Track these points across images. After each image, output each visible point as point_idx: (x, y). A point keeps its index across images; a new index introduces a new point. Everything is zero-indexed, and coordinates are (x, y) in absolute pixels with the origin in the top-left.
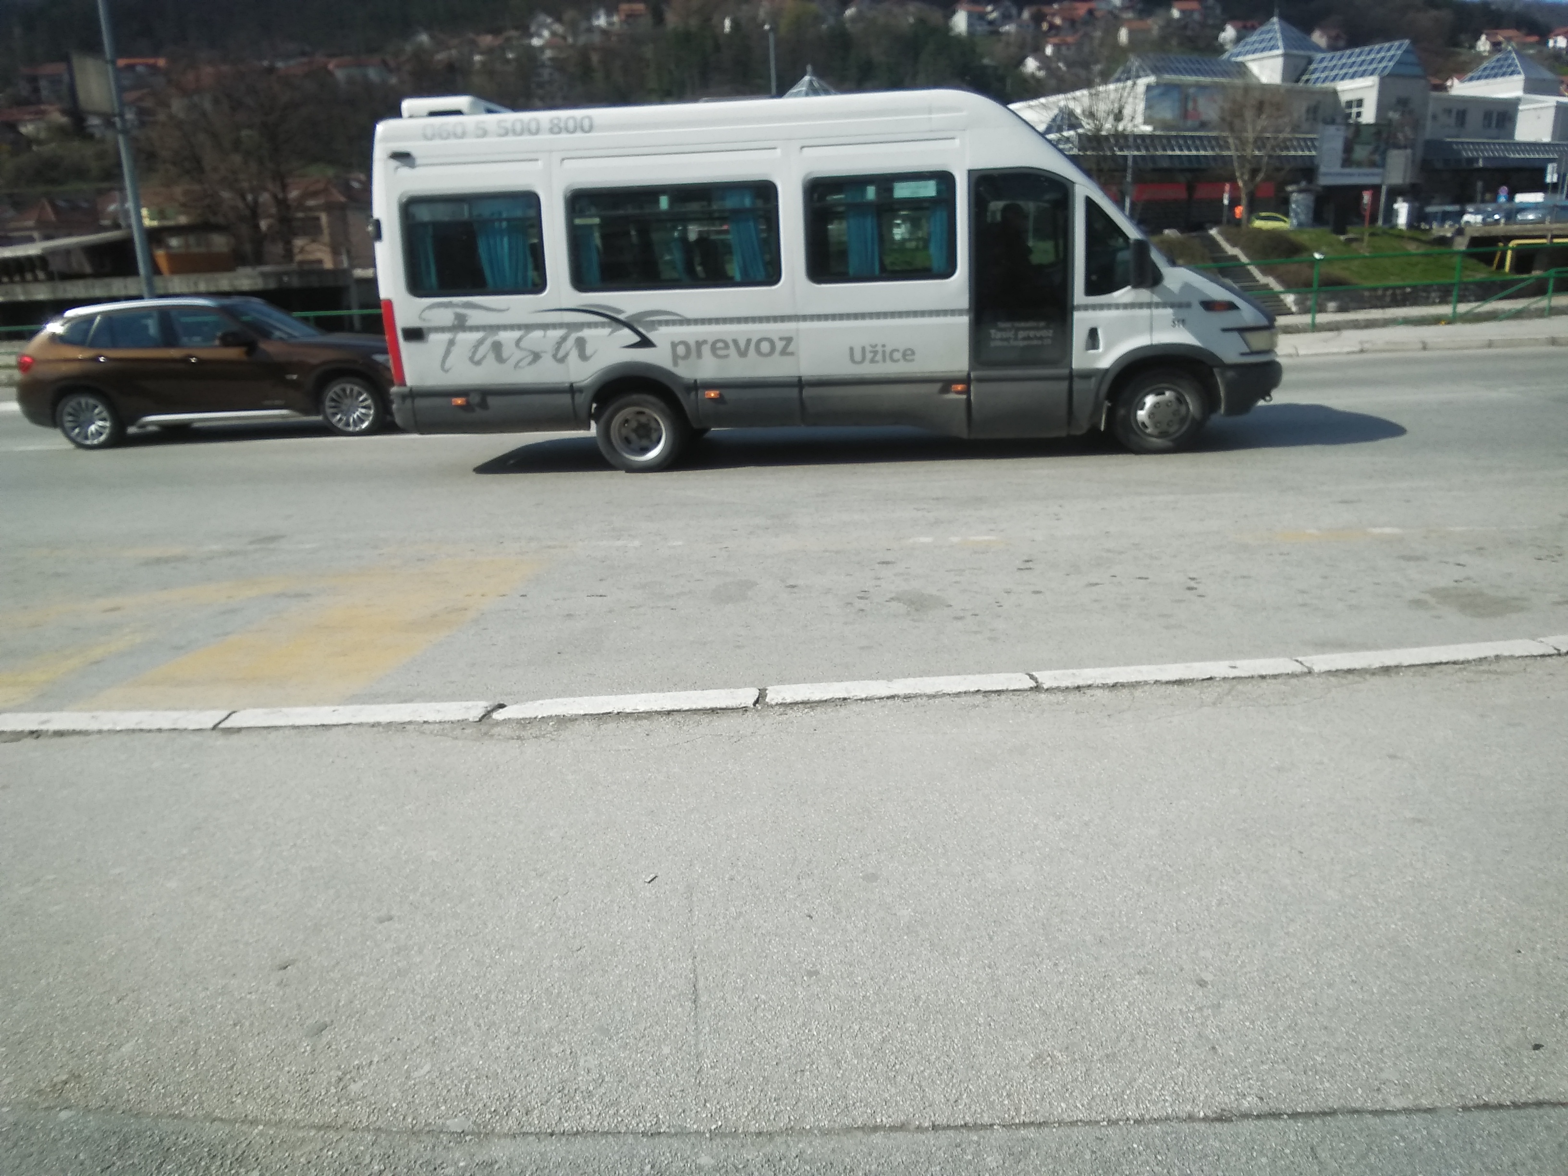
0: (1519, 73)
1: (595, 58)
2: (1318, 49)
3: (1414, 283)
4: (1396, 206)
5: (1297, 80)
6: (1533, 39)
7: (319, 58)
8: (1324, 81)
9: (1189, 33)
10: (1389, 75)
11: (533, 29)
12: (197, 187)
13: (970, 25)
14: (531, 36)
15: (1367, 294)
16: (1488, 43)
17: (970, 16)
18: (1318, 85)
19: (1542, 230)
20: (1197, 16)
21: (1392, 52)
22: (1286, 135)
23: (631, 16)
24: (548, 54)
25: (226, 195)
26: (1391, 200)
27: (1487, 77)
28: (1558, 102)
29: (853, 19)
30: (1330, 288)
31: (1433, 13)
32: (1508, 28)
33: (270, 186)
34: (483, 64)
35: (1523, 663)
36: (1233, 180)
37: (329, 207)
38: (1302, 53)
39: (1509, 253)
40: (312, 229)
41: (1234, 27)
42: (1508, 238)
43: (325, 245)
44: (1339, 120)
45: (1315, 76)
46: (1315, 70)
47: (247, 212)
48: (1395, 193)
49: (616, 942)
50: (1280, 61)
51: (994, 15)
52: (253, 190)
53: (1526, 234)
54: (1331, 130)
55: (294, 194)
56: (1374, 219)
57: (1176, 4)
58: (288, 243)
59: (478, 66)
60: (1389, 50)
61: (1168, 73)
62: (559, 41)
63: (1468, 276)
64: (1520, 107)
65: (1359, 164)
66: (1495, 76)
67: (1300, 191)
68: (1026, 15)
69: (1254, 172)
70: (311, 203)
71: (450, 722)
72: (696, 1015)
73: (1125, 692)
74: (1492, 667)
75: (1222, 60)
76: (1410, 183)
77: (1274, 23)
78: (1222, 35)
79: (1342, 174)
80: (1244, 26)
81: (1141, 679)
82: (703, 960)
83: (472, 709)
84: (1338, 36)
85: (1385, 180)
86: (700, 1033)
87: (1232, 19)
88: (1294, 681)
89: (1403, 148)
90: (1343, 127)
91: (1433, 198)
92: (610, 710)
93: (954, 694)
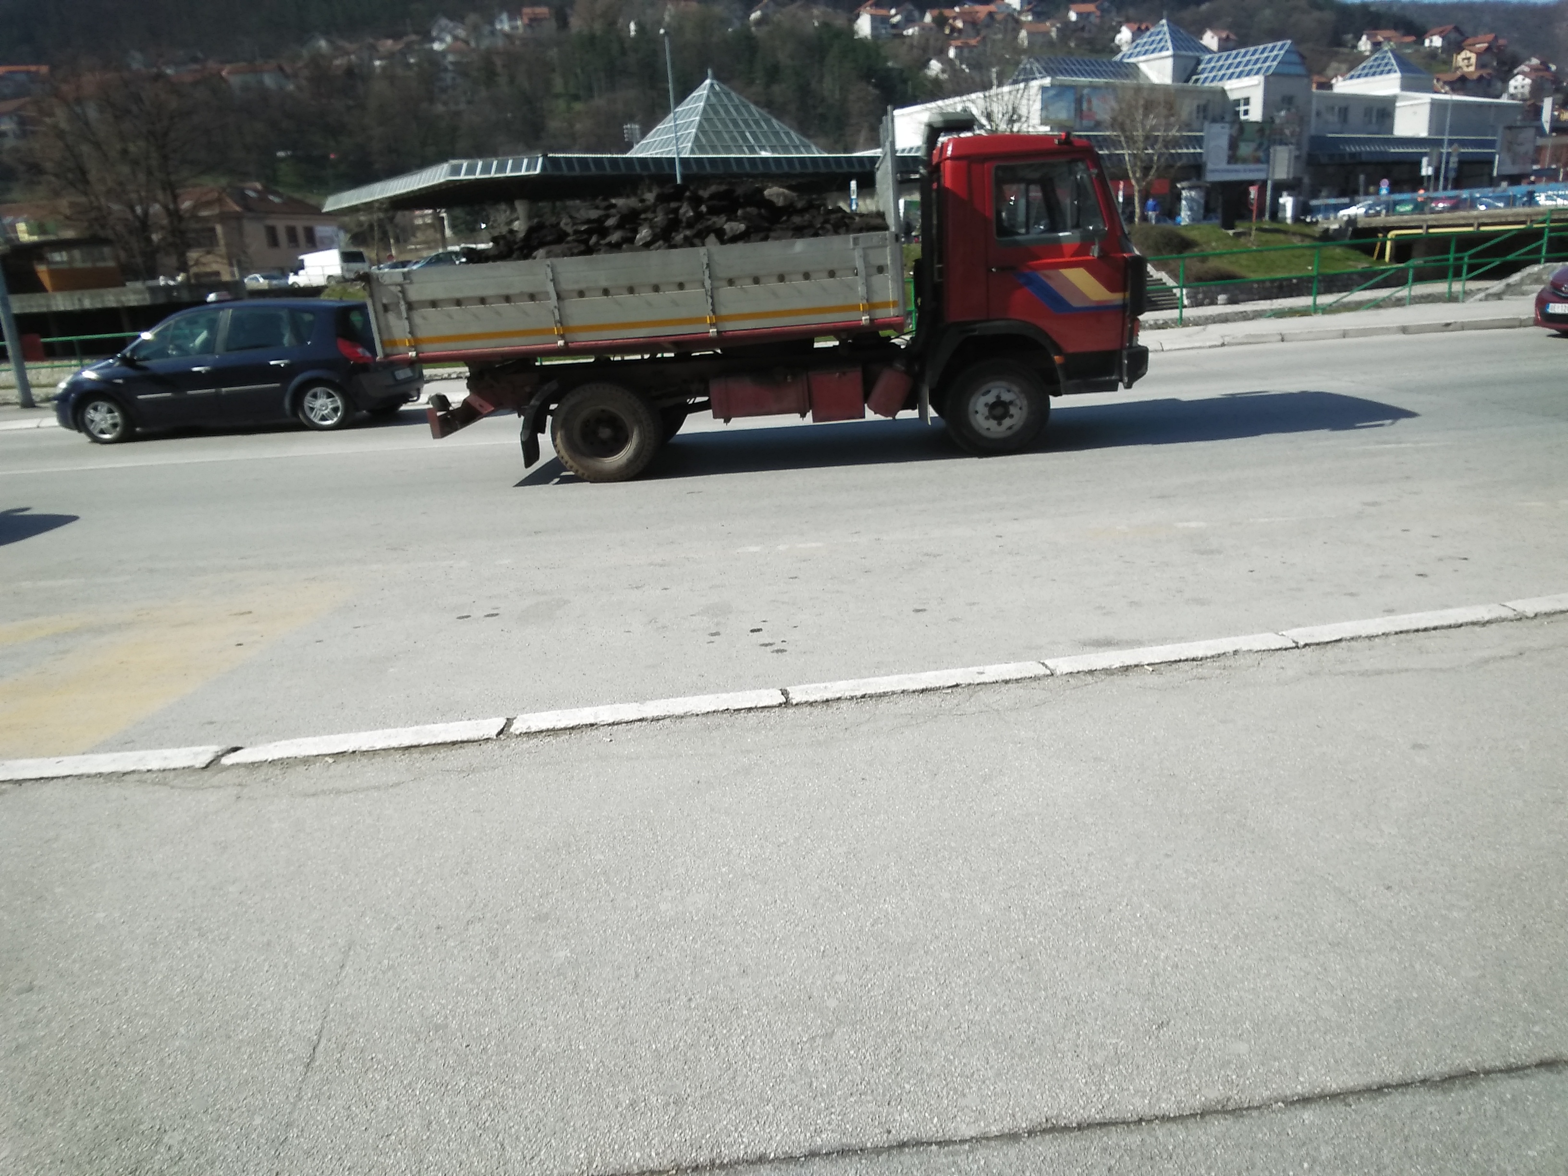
0: (1395, 72)
1: (498, 62)
2: (1207, 50)
3: (1299, 275)
4: (1281, 201)
5: (1187, 80)
6: (1411, 39)
7: (212, 65)
8: (1212, 81)
9: (1086, 35)
10: (1273, 74)
11: (434, 33)
12: (83, 199)
13: (874, 28)
14: (433, 40)
15: (1256, 286)
16: (1369, 42)
17: (874, 18)
18: (1207, 84)
19: (1417, 220)
20: (1094, 19)
21: (1275, 53)
22: (1174, 133)
23: (534, 21)
24: (451, 58)
25: (115, 207)
26: (1277, 194)
27: (1366, 75)
28: (1432, 99)
29: (759, 22)
30: (1219, 282)
31: (1316, 14)
32: (1386, 28)
33: (160, 195)
34: (384, 68)
35: (1258, 656)
36: (1126, 178)
37: (224, 218)
38: (1191, 54)
39: (1389, 245)
40: (207, 240)
41: (1130, 28)
42: (1387, 229)
43: (221, 256)
44: (1228, 118)
45: (1203, 76)
46: (1204, 70)
47: (137, 224)
48: (1280, 188)
49: (252, 1004)
50: (1169, 63)
51: (897, 19)
52: (141, 201)
53: (1403, 224)
54: (1217, 128)
55: (186, 205)
56: (1261, 214)
57: (1072, 6)
58: (182, 255)
59: (378, 71)
60: (1272, 51)
61: (1062, 74)
62: (460, 45)
63: (1351, 266)
64: (1398, 104)
65: (1244, 161)
66: (1374, 74)
67: (1190, 188)
68: (928, 18)
69: (1146, 170)
70: (204, 213)
71: (174, 769)
72: (303, 1080)
73: (871, 703)
74: (1228, 663)
75: (1115, 62)
76: (1294, 178)
77: (1163, 25)
78: (1118, 37)
79: (1228, 171)
80: (1139, 28)
81: (889, 689)
82: (333, 1020)
83: (202, 755)
84: (1228, 37)
85: (1270, 175)
86: (300, 1100)
87: (1128, 21)
88: (1034, 684)
89: (1286, 144)
90: (1227, 125)
91: (1320, 191)
92: (345, 750)
93: (703, 714)
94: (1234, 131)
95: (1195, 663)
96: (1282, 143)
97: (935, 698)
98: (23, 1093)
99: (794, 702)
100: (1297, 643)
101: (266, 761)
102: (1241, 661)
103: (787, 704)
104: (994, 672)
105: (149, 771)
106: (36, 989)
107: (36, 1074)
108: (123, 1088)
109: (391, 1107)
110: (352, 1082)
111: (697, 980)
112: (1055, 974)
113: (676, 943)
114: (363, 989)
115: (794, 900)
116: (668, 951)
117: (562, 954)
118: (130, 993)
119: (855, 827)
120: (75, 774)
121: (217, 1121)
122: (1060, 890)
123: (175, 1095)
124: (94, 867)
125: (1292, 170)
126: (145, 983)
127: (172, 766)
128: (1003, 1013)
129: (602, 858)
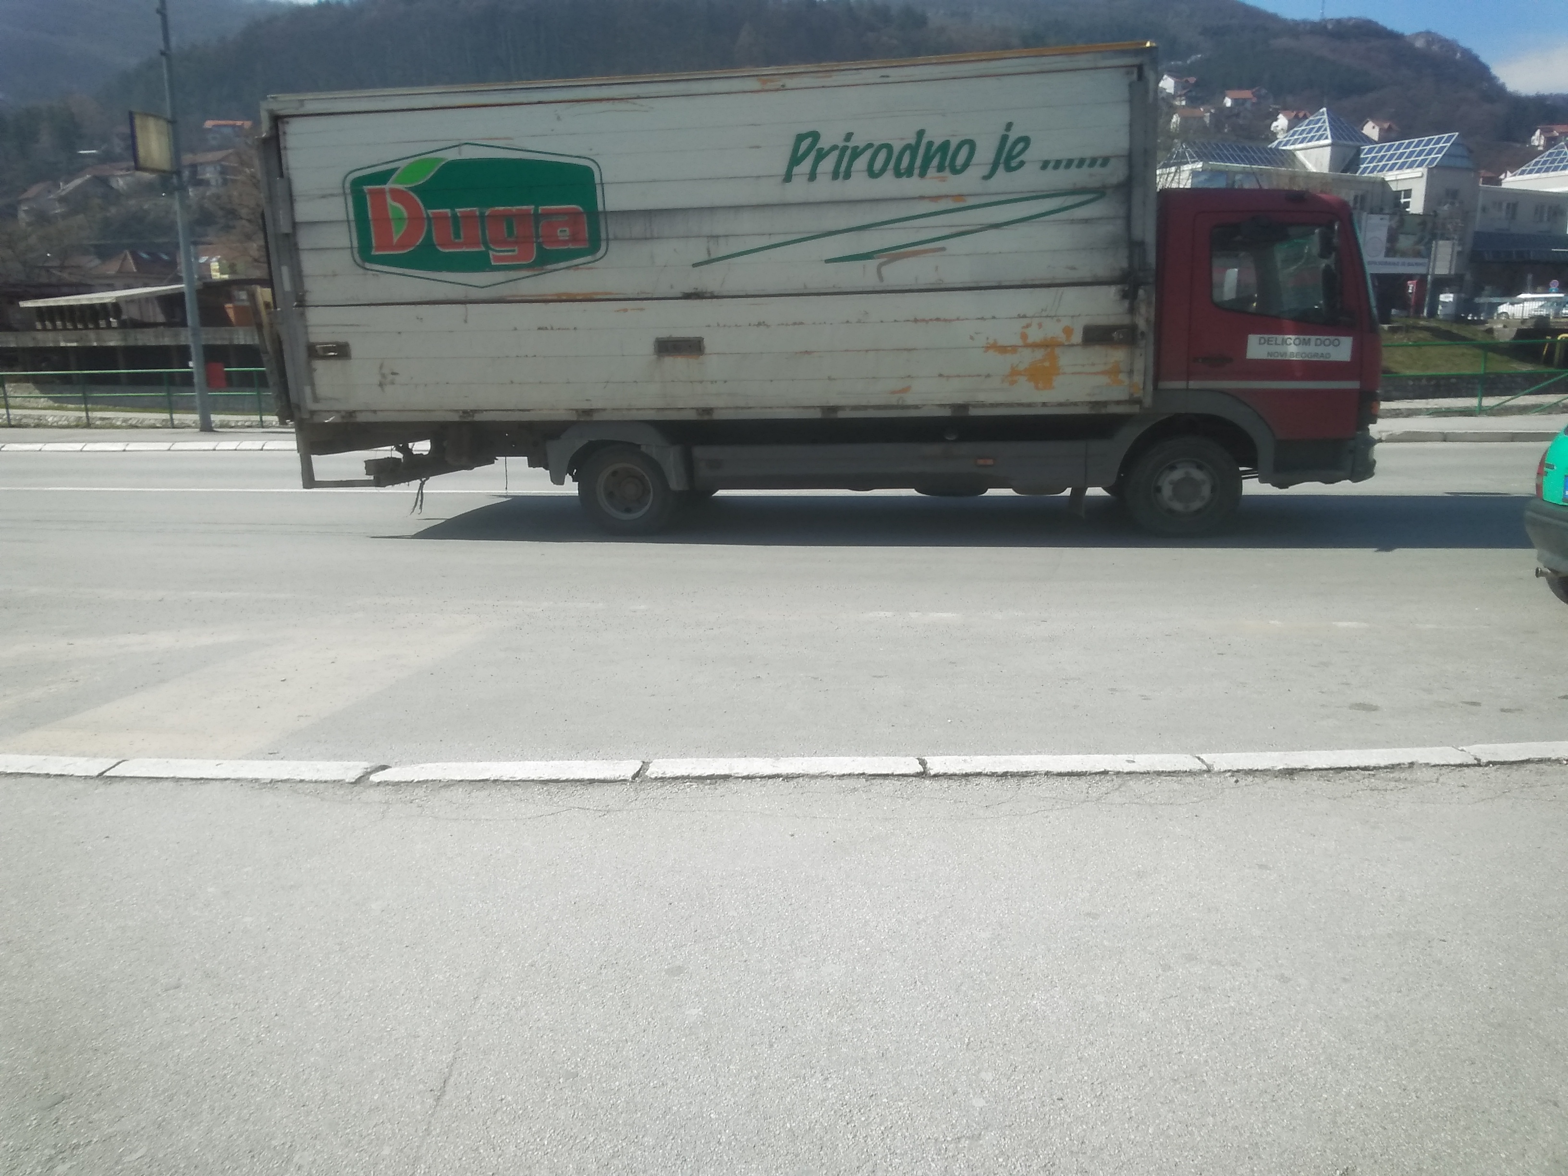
2: (1368, 140)
4: (1442, 296)
5: (1345, 170)
8: (1372, 172)
9: (1241, 121)
10: (1437, 166)
16: (1543, 137)
18: (1366, 175)
20: (1250, 106)
21: (1441, 144)
26: (1437, 290)
27: (1539, 171)
31: (1486, 107)
32: (1562, 122)
35: (1436, 771)
38: (1351, 143)
39: (1557, 348)
41: (1287, 116)
42: (1556, 332)
44: (1388, 209)
45: (1363, 166)
46: (1364, 160)
48: (1442, 284)
49: (386, 1027)
50: (1327, 152)
54: (1375, 219)
56: (1418, 310)
57: (1228, 92)
61: (1216, 160)
65: (1404, 254)
66: (1547, 170)
71: (326, 782)
72: (432, 1115)
73: (1012, 782)
74: (1403, 775)
75: (1271, 148)
76: (1456, 274)
77: (1323, 114)
78: (1275, 124)
79: (1386, 263)
80: (1296, 116)
81: (1031, 769)
82: (465, 1054)
83: (351, 770)
84: (1390, 127)
85: (1431, 270)
86: (429, 1135)
87: (1285, 109)
88: (1189, 779)
89: (1448, 239)
90: (1387, 217)
91: (1483, 289)
92: (487, 777)
93: (837, 776)
94: (1394, 223)
95: (1367, 773)
96: (1444, 237)
97: (1082, 783)
98: (164, 1092)
99: (932, 773)
100: (1479, 760)
101: (412, 781)
102: (1419, 774)
103: (923, 775)
104: (1144, 762)
105: (302, 781)
106: (183, 987)
107: (176, 1073)
108: (258, 1099)
109: (519, 1153)
110: (481, 1123)
111: (834, 1058)
112: (1223, 1098)
113: (811, 1015)
114: (496, 1024)
115: (935, 983)
116: (804, 1023)
117: (694, 1012)
118: (271, 1001)
119: (998, 912)
120: (233, 777)
121: (346, 1146)
122: (1226, 1006)
123: (308, 1114)
124: (246, 870)
125: (1453, 267)
126: (285, 993)
127: (324, 779)
128: (1169, 1137)
129: (735, 914)
